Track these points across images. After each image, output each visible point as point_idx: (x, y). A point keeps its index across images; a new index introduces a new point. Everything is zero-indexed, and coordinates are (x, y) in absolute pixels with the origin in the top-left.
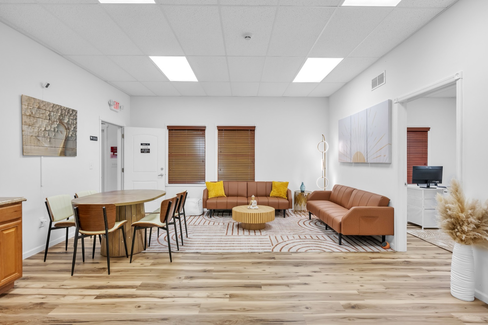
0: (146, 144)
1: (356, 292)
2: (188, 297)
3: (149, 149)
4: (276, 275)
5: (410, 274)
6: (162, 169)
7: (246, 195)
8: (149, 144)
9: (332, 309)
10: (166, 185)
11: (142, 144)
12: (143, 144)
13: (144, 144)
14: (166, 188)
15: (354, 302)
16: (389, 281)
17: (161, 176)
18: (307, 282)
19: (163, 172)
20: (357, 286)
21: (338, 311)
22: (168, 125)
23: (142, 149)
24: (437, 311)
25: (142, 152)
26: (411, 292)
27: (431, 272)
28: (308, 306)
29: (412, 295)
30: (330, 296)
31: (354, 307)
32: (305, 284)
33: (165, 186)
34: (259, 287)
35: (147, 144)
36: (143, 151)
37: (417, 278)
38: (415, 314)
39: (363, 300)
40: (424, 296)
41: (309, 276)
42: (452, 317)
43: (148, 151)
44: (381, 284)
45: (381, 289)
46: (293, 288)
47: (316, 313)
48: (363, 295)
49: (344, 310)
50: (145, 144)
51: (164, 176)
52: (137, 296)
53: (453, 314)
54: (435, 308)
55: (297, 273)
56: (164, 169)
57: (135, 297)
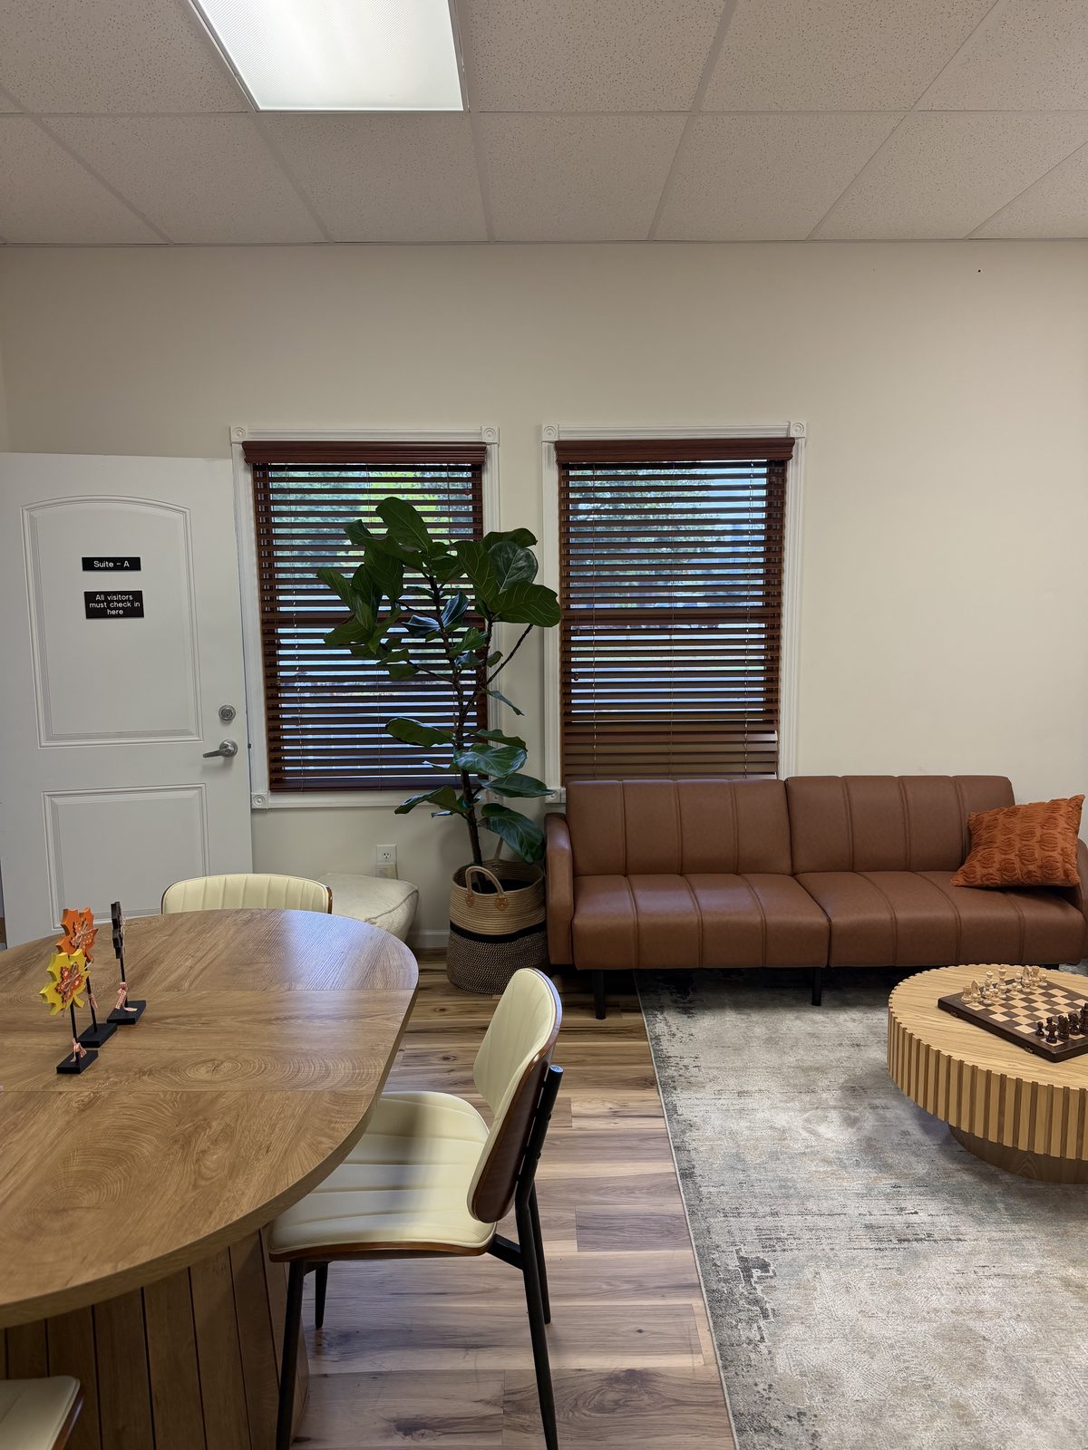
0: (119, 564)
3: (138, 596)
6: (227, 715)
7: (785, 864)
8: (135, 564)
10: (257, 805)
11: (88, 564)
12: (97, 564)
13: (101, 560)
14: (258, 818)
17: (220, 759)
19: (233, 734)
22: (248, 438)
23: (90, 597)
25: (92, 614)
33: (254, 811)
35: (122, 560)
36: (98, 606)
43: (132, 606)
50: (109, 560)
51: (240, 758)
56: (239, 719)
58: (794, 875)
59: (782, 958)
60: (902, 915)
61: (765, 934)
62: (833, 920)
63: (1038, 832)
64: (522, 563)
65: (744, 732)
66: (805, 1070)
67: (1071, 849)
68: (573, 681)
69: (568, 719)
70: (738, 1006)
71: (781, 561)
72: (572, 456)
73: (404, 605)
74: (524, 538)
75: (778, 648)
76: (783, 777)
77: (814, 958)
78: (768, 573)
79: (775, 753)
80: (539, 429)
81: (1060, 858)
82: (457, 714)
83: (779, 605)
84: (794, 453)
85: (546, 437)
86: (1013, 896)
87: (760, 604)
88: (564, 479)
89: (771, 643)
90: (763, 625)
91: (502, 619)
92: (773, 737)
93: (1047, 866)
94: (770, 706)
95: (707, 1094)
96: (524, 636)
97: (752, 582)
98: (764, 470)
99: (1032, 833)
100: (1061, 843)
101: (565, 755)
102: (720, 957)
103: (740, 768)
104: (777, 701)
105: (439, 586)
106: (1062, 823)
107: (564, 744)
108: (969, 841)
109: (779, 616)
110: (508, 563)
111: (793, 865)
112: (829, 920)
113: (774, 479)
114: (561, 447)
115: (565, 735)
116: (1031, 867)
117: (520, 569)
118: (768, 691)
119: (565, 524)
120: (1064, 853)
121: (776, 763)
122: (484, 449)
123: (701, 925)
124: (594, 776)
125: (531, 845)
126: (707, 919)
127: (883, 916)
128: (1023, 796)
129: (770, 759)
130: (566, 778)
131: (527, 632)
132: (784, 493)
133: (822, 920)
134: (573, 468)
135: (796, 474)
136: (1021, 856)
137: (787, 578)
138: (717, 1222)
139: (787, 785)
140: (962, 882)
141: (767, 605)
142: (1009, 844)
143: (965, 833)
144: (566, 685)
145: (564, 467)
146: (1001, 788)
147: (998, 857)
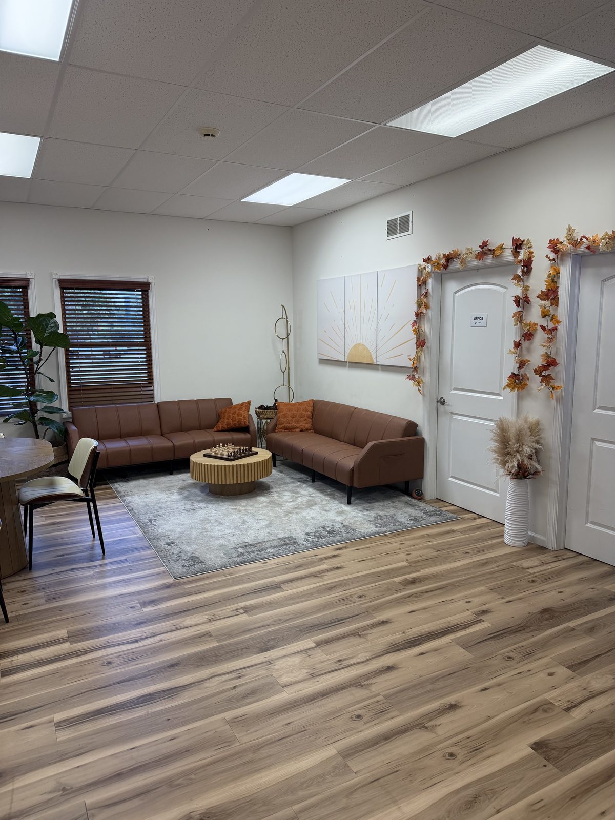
1: (405, 563)
2: (177, 629)
4: (288, 566)
5: (455, 528)
9: (389, 590)
15: (410, 576)
16: (435, 542)
18: (339, 565)
20: (403, 555)
21: (398, 591)
24: (498, 564)
26: (465, 549)
27: (476, 521)
28: (360, 594)
29: (467, 553)
30: (379, 576)
31: (413, 582)
32: (337, 568)
34: (277, 587)
37: (464, 531)
38: (479, 573)
39: (419, 571)
40: (480, 551)
41: (334, 556)
42: (513, 567)
44: (427, 547)
45: (430, 553)
46: (325, 578)
47: (375, 600)
48: (415, 565)
49: (403, 587)
52: (85, 652)
53: (514, 564)
54: (496, 562)
55: (316, 557)
57: (82, 653)
58: (162, 435)
59: (159, 458)
60: (196, 441)
61: (152, 451)
62: (175, 444)
63: (237, 412)
64: (53, 325)
65: (140, 387)
66: (167, 487)
67: (246, 416)
68: (71, 370)
69: (70, 385)
70: (144, 478)
71: (149, 325)
72: (65, 285)
73: (2, 341)
74: (52, 315)
75: (151, 356)
76: (156, 402)
77: (169, 457)
78: (145, 329)
79: (153, 394)
80: (51, 274)
81: (243, 419)
82: (26, 384)
83: (150, 341)
84: (150, 287)
85: (54, 277)
86: (231, 432)
87: (143, 340)
88: (62, 293)
89: (148, 354)
90: (145, 348)
91: (46, 345)
92: (152, 389)
93: (240, 421)
94: (150, 377)
95: (135, 496)
96: (51, 352)
97: (139, 333)
98: (141, 293)
99: (236, 413)
100: (243, 414)
101: (69, 399)
102: (137, 460)
103: (140, 400)
104: (152, 375)
105: (17, 333)
106: (244, 409)
107: (69, 395)
108: (219, 418)
109: (151, 345)
110: (47, 325)
111: (161, 432)
112: (174, 444)
113: (144, 296)
114: (61, 281)
115: (69, 391)
116: (235, 422)
117: (52, 327)
118: (149, 372)
119: (64, 310)
120: (244, 417)
121: (153, 398)
122: (29, 281)
123: (130, 450)
124: (82, 406)
125: (61, 431)
126: (132, 448)
127: (191, 441)
128: (235, 403)
129: (152, 396)
130: (70, 408)
131: (53, 350)
132: (148, 301)
133: (172, 444)
134: (66, 289)
135: (152, 295)
136: (232, 419)
137: (152, 331)
138: (141, 517)
139: (158, 405)
140: (216, 430)
141: (146, 341)
142: (229, 416)
143: (218, 416)
144: (68, 372)
145: (62, 288)
146: (229, 401)
147: (226, 421)
